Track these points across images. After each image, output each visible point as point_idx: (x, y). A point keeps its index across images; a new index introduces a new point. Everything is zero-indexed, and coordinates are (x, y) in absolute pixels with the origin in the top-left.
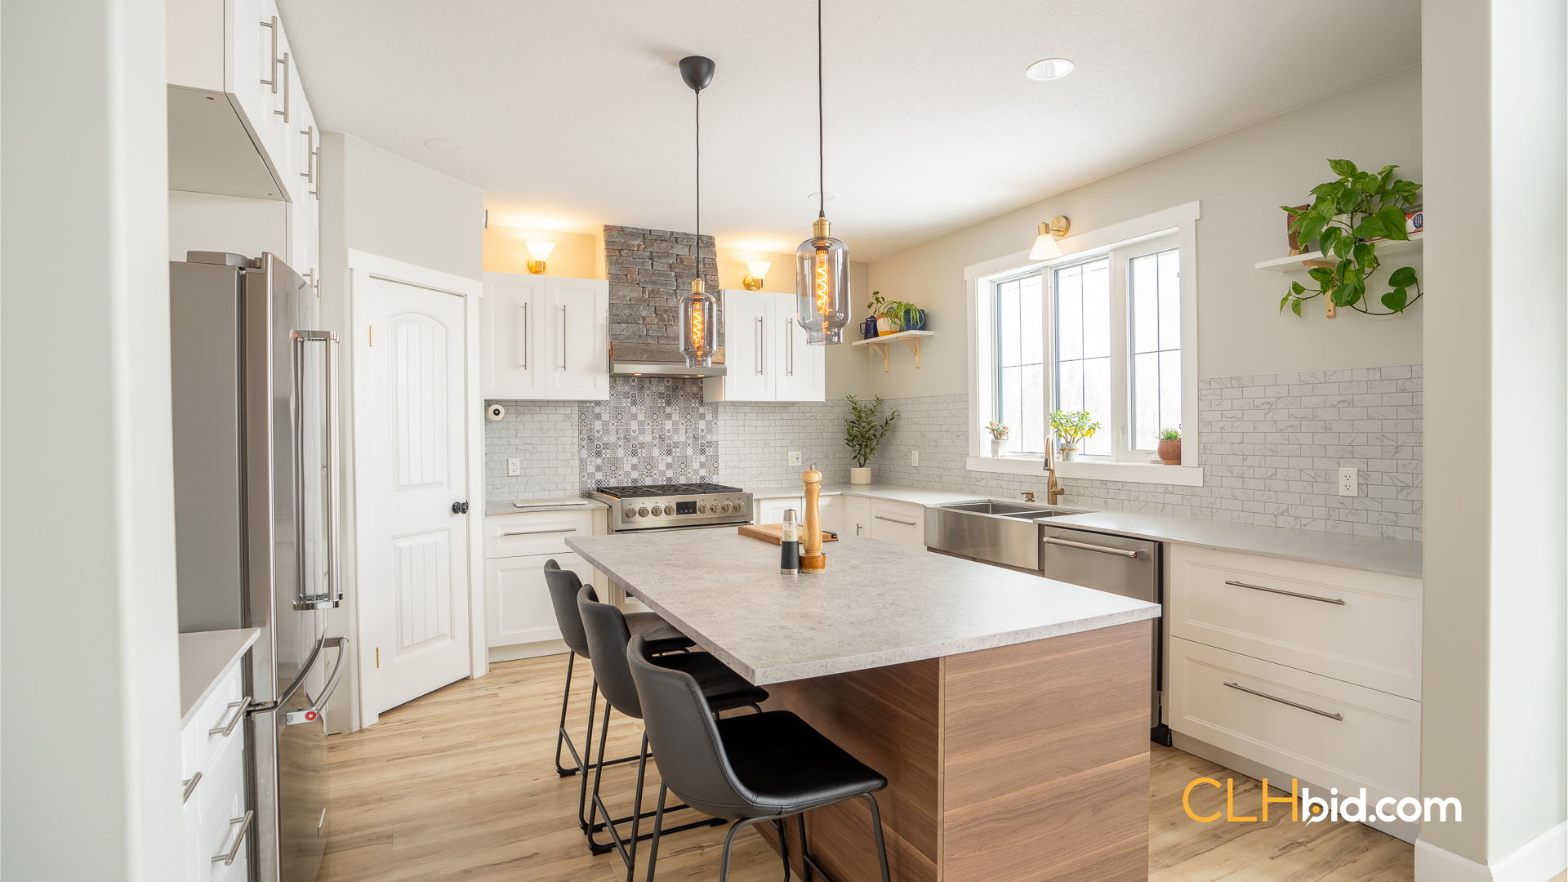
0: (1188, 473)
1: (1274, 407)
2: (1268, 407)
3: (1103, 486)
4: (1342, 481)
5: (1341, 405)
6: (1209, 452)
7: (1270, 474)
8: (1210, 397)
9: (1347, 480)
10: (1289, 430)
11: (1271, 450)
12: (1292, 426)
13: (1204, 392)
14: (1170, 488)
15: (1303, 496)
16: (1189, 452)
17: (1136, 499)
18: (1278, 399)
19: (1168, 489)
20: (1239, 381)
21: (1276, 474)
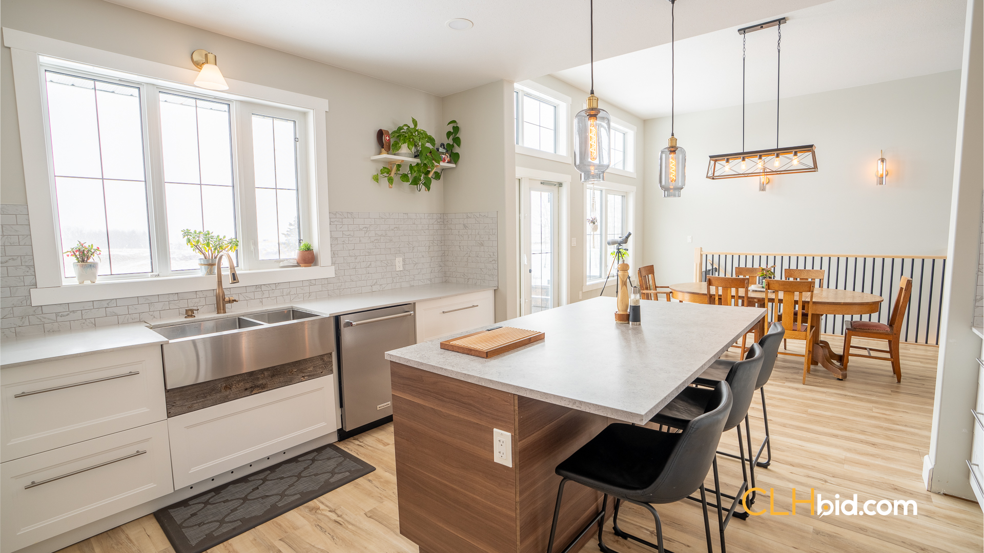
0: (324, 270)
1: (369, 229)
2: (366, 229)
3: (258, 290)
4: (397, 264)
5: (395, 229)
6: (337, 256)
7: (368, 265)
8: (336, 223)
9: (399, 263)
10: (376, 241)
11: (368, 252)
12: (377, 240)
13: (332, 220)
14: (314, 282)
15: (383, 273)
16: (325, 257)
17: (289, 294)
18: (371, 225)
19: (311, 282)
20: (351, 215)
21: (371, 264)
